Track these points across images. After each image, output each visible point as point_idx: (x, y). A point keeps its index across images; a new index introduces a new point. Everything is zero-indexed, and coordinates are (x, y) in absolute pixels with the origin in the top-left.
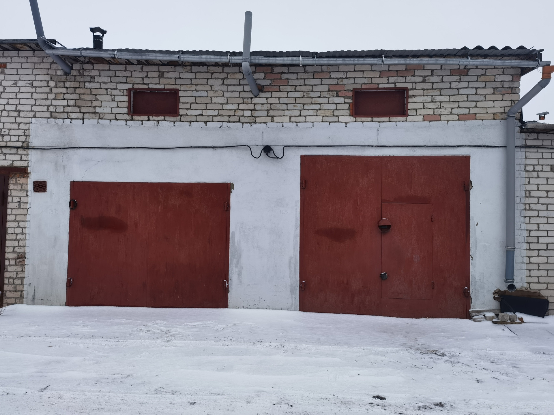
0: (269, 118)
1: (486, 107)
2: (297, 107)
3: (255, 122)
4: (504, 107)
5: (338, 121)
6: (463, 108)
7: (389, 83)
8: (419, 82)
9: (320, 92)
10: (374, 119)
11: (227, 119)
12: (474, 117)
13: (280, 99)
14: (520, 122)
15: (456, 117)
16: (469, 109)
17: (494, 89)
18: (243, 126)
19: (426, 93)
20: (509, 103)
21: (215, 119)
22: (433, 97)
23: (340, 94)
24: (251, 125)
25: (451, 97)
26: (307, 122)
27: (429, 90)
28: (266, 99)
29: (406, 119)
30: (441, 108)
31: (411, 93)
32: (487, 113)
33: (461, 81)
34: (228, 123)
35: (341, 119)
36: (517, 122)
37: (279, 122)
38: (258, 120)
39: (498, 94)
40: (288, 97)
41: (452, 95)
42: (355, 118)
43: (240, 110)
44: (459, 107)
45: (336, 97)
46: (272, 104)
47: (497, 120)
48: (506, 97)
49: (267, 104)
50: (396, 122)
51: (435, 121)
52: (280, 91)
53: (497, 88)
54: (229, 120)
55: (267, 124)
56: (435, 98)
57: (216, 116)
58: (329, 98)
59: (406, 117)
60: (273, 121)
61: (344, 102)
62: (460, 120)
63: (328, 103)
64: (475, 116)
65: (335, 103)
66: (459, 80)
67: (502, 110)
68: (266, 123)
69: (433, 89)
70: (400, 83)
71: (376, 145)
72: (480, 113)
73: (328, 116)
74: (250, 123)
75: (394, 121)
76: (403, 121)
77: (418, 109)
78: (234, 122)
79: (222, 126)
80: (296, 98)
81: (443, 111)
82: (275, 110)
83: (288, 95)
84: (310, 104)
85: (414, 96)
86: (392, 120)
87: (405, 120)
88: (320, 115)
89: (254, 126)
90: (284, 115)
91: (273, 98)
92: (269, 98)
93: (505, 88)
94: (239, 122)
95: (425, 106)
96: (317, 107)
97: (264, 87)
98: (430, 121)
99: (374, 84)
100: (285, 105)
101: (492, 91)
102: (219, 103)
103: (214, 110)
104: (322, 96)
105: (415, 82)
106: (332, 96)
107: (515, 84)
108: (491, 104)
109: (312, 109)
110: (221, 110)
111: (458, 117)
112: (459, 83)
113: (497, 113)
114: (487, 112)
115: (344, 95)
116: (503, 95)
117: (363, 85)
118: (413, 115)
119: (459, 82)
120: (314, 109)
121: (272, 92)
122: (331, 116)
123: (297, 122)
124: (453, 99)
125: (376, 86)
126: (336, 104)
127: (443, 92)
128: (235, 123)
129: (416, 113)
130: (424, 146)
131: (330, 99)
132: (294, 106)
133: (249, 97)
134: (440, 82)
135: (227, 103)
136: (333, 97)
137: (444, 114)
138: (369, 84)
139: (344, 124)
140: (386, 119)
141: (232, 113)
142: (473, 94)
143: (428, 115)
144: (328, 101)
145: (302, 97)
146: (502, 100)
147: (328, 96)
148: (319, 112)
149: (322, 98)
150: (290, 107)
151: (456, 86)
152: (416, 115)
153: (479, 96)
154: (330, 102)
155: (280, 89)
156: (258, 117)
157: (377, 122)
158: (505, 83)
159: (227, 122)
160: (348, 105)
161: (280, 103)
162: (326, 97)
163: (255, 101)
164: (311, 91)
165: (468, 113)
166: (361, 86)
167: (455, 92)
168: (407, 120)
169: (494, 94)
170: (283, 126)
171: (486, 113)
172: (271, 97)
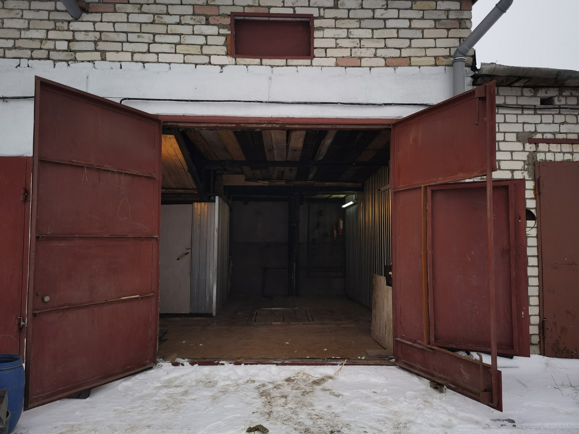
0: (97, 55)
1: (424, 48)
2: (143, 37)
3: (75, 60)
4: (450, 48)
5: (210, 63)
6: (392, 48)
7: (285, 7)
8: (328, 8)
9: (181, 16)
10: (265, 61)
11: (28, 53)
12: (408, 62)
13: (116, 25)
14: (472, 70)
15: (382, 62)
16: (401, 51)
17: (435, 20)
18: (55, 65)
19: (339, 23)
20: (456, 43)
21: (9, 53)
22: (350, 30)
23: (211, 20)
24: (69, 65)
25: (374, 31)
26: (159, 63)
27: (343, 20)
28: (92, 23)
29: (311, 62)
30: (360, 48)
31: (317, 23)
32: (426, 56)
33: (389, 9)
34: (30, 61)
35: (214, 60)
36: (468, 69)
37: (115, 61)
38: (79, 56)
39: (441, 29)
40: (128, 22)
41: (376, 29)
42: (235, 58)
43: (50, 40)
44: (386, 47)
45: (206, 24)
46: (103, 32)
47: (439, 67)
48: (452, 33)
49: (95, 31)
50: (296, 66)
51: (353, 67)
52: (115, 11)
53: (439, 19)
54: (32, 56)
55: (94, 64)
56: (352, 33)
57: (9, 49)
58: (193, 25)
59: (311, 60)
60: (104, 59)
61: (217, 33)
62: (388, 67)
63: (193, 34)
64: (409, 60)
65: (204, 34)
66: (385, 7)
67: (446, 52)
68: (93, 62)
69: (349, 18)
70: (301, 7)
71: (267, 100)
72: (415, 57)
73: (192, 55)
74: (67, 61)
75: (295, 66)
76: (307, 66)
77: (328, 48)
78: (40, 59)
79: (19, 65)
80: (141, 23)
81: (363, 53)
82: (107, 41)
83: (128, 18)
84: (164, 34)
85: (321, 28)
86: (291, 64)
87: (309, 64)
88: (181, 52)
89: (73, 65)
90: (122, 51)
91: (105, 22)
92: (96, 22)
93: (450, 19)
94: (48, 58)
95: (338, 44)
96: (176, 39)
97: (90, 5)
98: (346, 67)
99: (262, 7)
100: (124, 34)
101: (431, 24)
102: (15, 28)
103: (7, 39)
104: (183, 22)
105: (322, 7)
106: (199, 23)
107: (465, 15)
108: (431, 43)
109: (168, 42)
110: (18, 39)
111: (385, 61)
112: (385, 11)
113: (440, 56)
114: (426, 54)
115: (217, 23)
116: (448, 30)
117: (246, 8)
118: (321, 57)
119: (386, 9)
120: (171, 42)
121: (102, 13)
122: (198, 55)
123: (144, 63)
124: (377, 34)
125: (265, 11)
126: (206, 36)
127: (364, 24)
128: (42, 60)
129: (326, 55)
130: (337, 103)
131: (196, 27)
132: (139, 37)
133: (66, 21)
134: (359, 8)
135: (28, 29)
136: (201, 24)
137: (365, 57)
138: (255, 6)
139: (219, 68)
140: (282, 62)
141: (37, 45)
142: (406, 28)
143: (343, 57)
144: (193, 31)
145: (152, 23)
146: (447, 38)
147: (192, 22)
148: (178, 47)
149: (182, 25)
150: (132, 37)
151: (381, 15)
152: (326, 57)
153: (414, 31)
154: (195, 33)
155: (115, 8)
156: (80, 51)
157: (268, 66)
158: (451, 12)
159: (29, 59)
160: (224, 38)
161: (116, 30)
162: (189, 25)
163: (75, 26)
164: (166, 14)
165: (398, 55)
166: (244, 10)
167: (381, 24)
168: (313, 64)
169: (435, 28)
170: (121, 68)
171: (424, 56)
172: (101, 21)
